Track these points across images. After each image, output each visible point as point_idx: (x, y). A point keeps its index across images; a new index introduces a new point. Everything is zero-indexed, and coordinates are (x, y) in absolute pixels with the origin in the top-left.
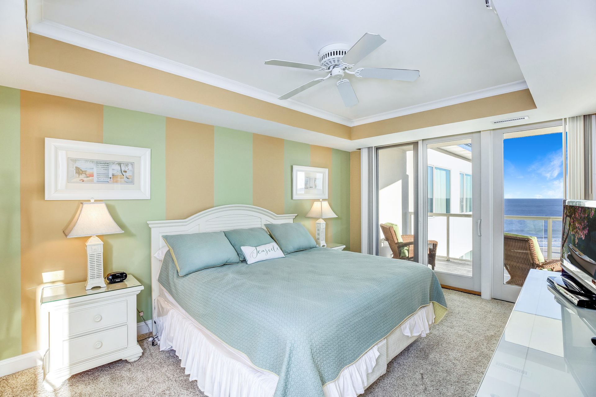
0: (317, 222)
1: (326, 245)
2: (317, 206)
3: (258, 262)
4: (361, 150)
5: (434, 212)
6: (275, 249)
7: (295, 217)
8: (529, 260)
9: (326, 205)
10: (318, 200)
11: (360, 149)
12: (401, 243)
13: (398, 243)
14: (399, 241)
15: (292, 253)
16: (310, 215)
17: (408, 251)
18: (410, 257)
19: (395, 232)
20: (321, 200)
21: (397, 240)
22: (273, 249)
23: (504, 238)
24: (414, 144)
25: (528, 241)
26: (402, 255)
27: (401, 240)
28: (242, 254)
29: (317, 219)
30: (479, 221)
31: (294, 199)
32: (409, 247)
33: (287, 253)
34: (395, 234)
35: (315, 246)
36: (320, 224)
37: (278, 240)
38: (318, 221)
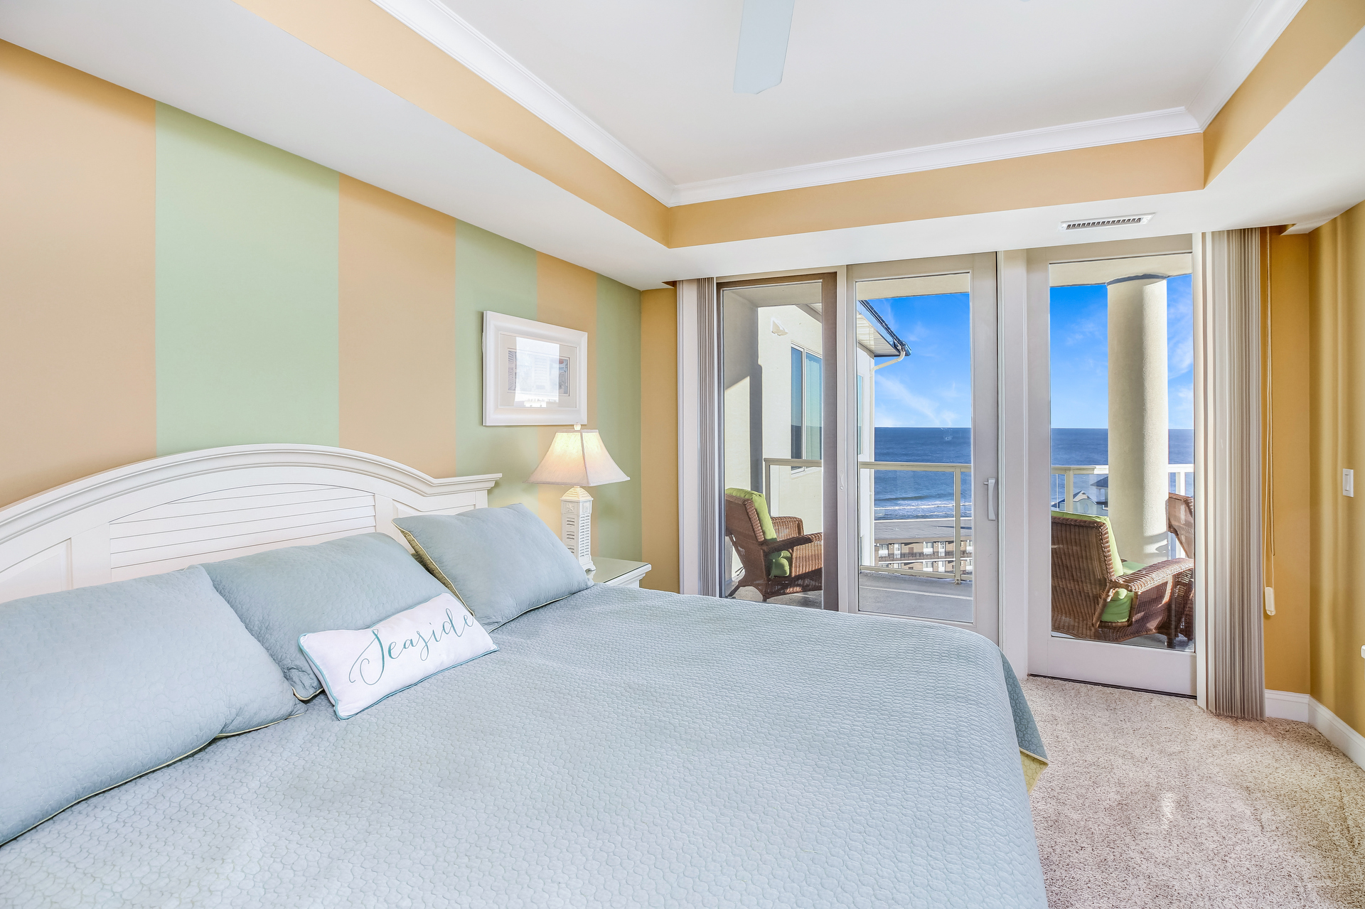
0: (564, 498)
1: (593, 568)
2: (566, 446)
3: (387, 696)
4: (680, 287)
5: (804, 456)
6: (459, 624)
7: (492, 484)
8: (1094, 572)
9: (593, 441)
10: (568, 427)
11: (674, 284)
12: (773, 540)
13: (766, 542)
14: (769, 537)
15: (513, 624)
16: (543, 475)
17: (790, 560)
18: (793, 575)
19: (758, 514)
20: (578, 428)
21: (764, 533)
22: (448, 626)
23: (1052, 523)
24: (823, 278)
25: (1100, 527)
26: (774, 572)
27: (771, 533)
28: (306, 667)
29: (565, 486)
30: (992, 482)
31: (488, 422)
32: (793, 551)
33: (497, 627)
34: (759, 519)
35: (583, 586)
36: (578, 502)
37: (454, 580)
38: (571, 495)
